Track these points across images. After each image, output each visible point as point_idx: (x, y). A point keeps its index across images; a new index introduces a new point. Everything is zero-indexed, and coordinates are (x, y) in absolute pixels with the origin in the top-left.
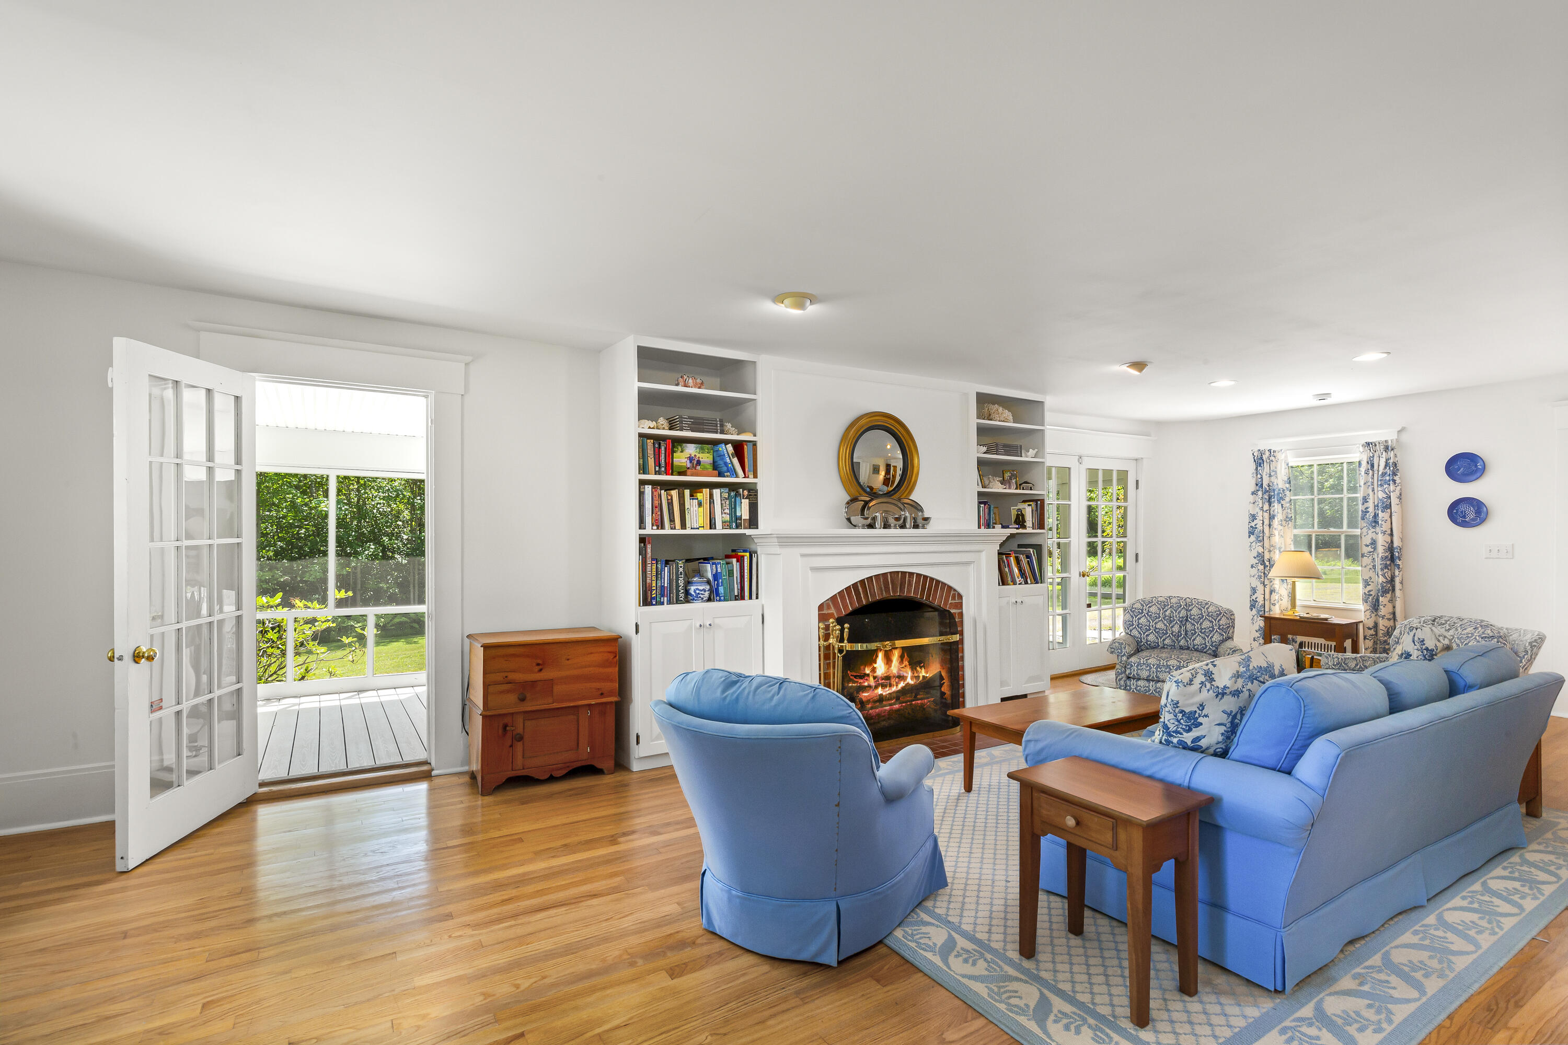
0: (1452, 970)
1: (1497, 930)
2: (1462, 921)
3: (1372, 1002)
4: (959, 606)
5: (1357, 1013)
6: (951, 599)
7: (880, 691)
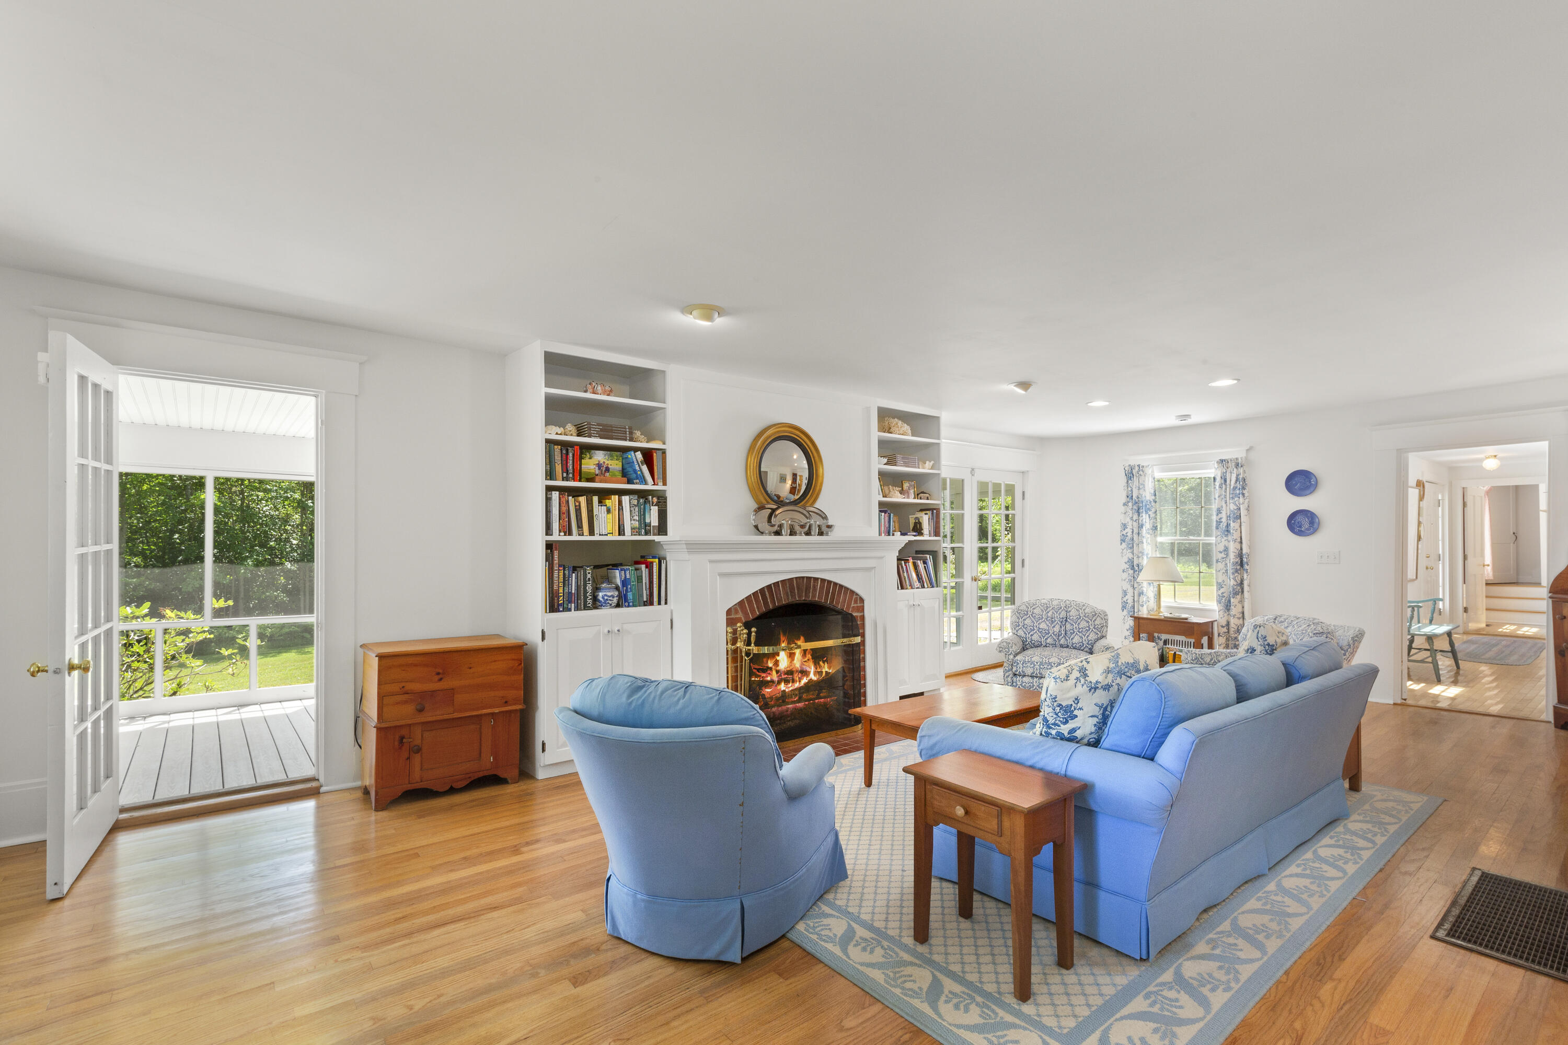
0: (1288, 931)
1: (1325, 893)
2: (1297, 886)
3: (1223, 964)
4: (862, 609)
5: (1210, 975)
6: (853, 602)
7: (782, 687)
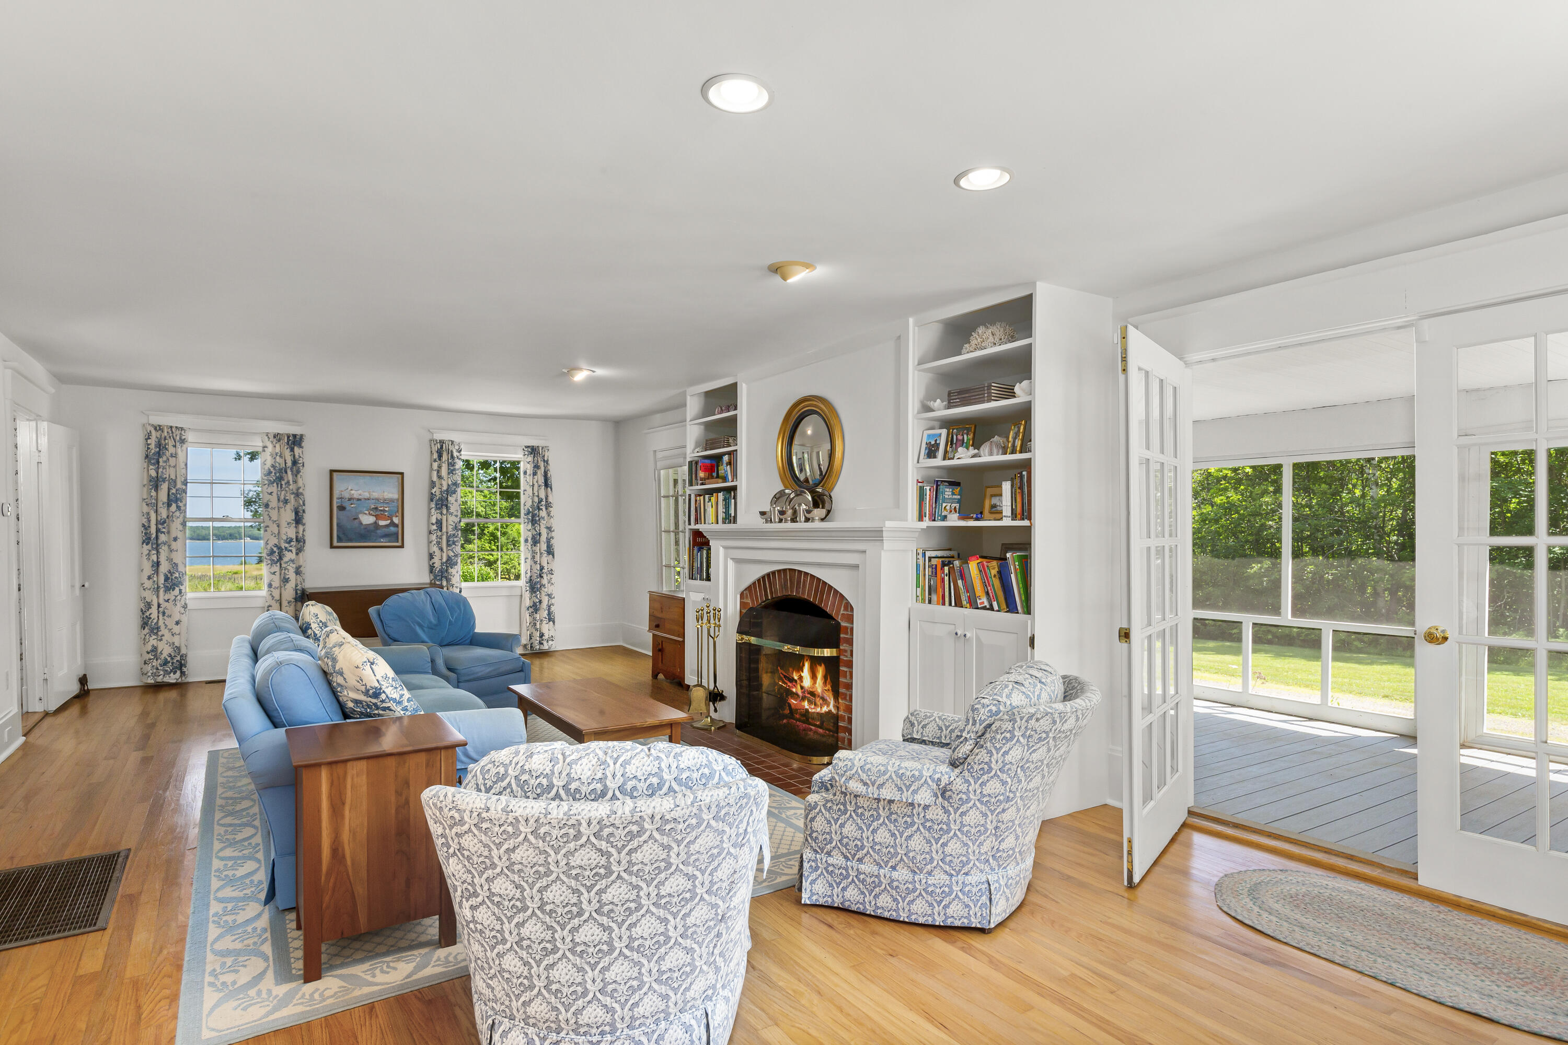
4: (850, 619)
6: (842, 609)
7: (806, 704)
